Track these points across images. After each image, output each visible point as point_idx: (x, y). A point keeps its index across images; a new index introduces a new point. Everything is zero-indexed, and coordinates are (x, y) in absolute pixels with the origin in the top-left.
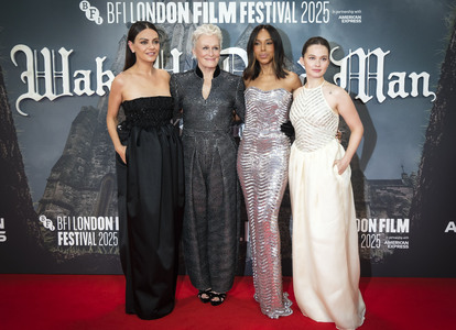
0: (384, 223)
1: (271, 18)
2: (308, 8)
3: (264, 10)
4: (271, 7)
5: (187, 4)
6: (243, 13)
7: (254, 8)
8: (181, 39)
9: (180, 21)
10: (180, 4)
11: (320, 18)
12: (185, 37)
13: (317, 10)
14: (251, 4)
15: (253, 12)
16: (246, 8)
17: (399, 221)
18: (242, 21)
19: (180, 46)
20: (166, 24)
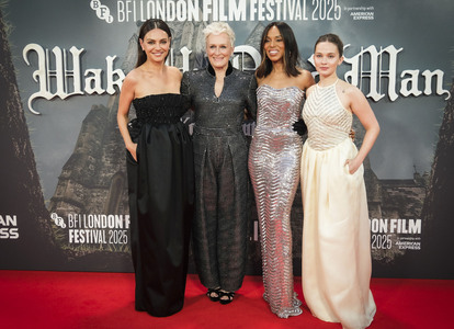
0: (396, 224)
1: (282, 15)
2: (319, 4)
3: (274, 7)
4: (282, 4)
5: (197, 2)
6: (253, 10)
8: (191, 38)
9: (190, 19)
10: (190, 2)
11: (332, 15)
12: (195, 35)
13: (328, 7)
14: (261, 1)
15: (264, 10)
16: (256, 6)
17: (411, 221)
18: (252, 18)
19: (190, 44)
20: (176, 22)
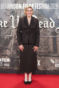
1: (43, 8)
2: (52, 5)
3: (41, 6)
4: (43, 5)
5: (21, 4)
6: (35, 6)
7: (38, 5)
8: (19, 13)
9: (19, 9)
10: (19, 4)
11: (55, 8)
12: (21, 12)
13: (55, 6)
14: (38, 4)
15: (38, 6)
16: (36, 5)
18: (35, 8)
19: (19, 15)
20: (16, 9)
